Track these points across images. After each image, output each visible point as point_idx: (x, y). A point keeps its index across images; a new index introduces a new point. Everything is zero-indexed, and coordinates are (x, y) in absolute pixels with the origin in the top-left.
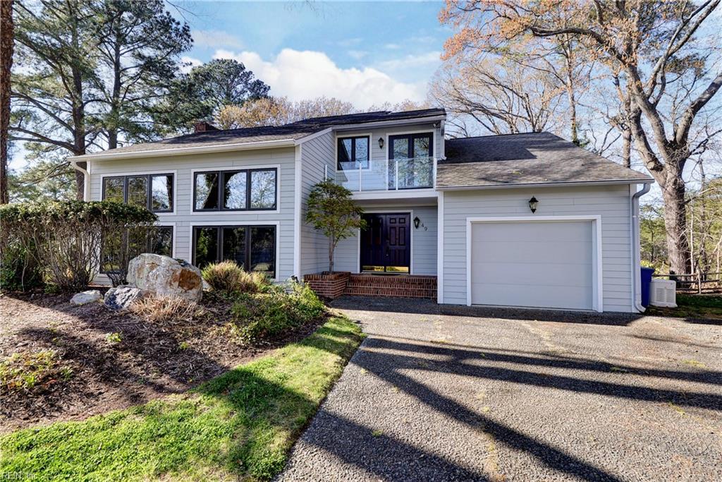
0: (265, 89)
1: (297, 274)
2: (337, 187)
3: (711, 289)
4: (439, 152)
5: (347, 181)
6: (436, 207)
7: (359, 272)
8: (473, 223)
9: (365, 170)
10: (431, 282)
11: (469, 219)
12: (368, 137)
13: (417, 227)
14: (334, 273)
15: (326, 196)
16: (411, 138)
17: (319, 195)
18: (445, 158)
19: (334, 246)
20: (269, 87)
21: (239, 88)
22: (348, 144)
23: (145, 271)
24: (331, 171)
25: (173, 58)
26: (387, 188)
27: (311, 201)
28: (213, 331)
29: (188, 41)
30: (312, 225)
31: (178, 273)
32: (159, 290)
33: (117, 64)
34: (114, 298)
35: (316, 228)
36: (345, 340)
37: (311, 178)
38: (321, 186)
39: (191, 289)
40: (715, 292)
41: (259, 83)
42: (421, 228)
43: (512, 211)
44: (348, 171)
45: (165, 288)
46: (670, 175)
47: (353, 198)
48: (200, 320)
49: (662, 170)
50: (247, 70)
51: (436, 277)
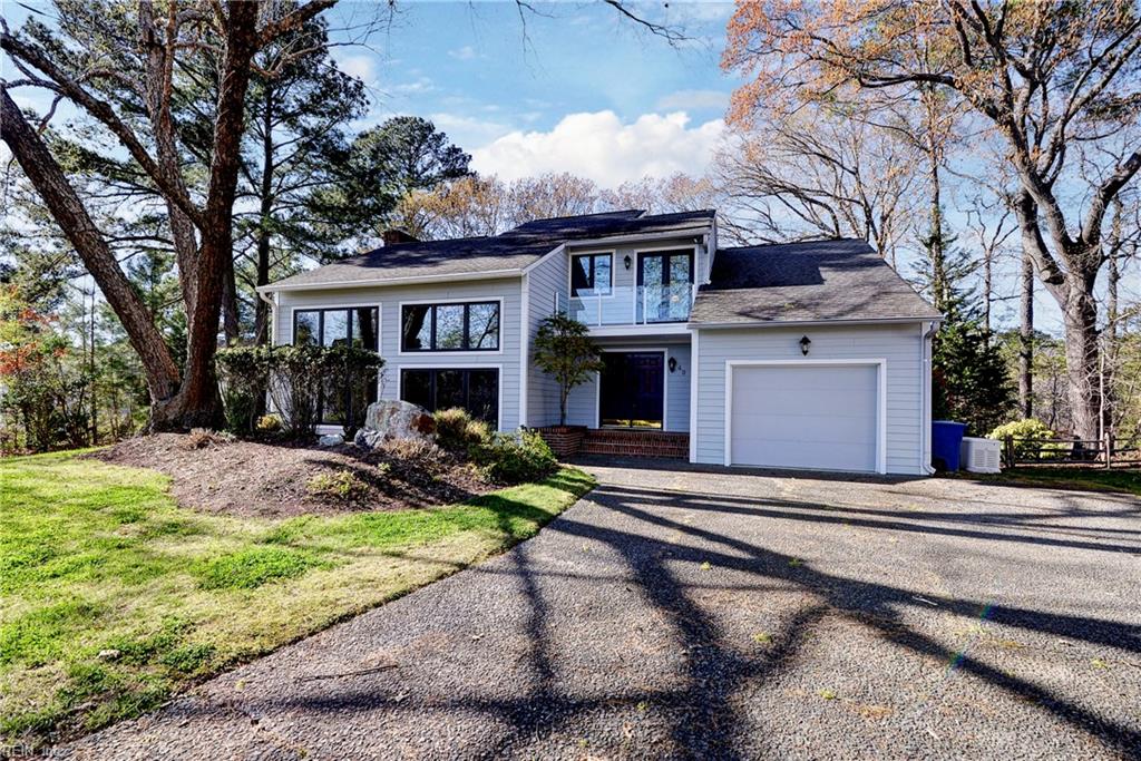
0: (464, 159)
1: (523, 421)
2: (571, 321)
3: (1125, 461)
4: (703, 274)
5: (583, 309)
6: (690, 344)
7: (597, 427)
8: (734, 367)
9: (605, 297)
10: (682, 440)
11: (729, 363)
12: (611, 254)
13: (672, 370)
14: (565, 426)
15: (557, 333)
16: (666, 256)
17: (549, 332)
18: (709, 282)
19: (566, 393)
20: (470, 156)
21: (427, 158)
22: (585, 262)
23: (386, 416)
24: (562, 299)
25: (341, 127)
26: (635, 321)
27: (540, 337)
28: (457, 469)
29: (362, 104)
30: (540, 368)
31: (418, 418)
32: (400, 434)
33: (268, 140)
34: (364, 439)
35: (545, 371)
36: (578, 484)
37: (539, 311)
38: (551, 320)
39: (428, 433)
40: (1132, 466)
41: (454, 150)
42: (678, 372)
43: (781, 353)
44: (586, 298)
45: (406, 432)
46: (1074, 292)
47: (589, 334)
48: (444, 460)
49: (1062, 282)
50: (437, 132)
51: (689, 433)
